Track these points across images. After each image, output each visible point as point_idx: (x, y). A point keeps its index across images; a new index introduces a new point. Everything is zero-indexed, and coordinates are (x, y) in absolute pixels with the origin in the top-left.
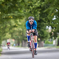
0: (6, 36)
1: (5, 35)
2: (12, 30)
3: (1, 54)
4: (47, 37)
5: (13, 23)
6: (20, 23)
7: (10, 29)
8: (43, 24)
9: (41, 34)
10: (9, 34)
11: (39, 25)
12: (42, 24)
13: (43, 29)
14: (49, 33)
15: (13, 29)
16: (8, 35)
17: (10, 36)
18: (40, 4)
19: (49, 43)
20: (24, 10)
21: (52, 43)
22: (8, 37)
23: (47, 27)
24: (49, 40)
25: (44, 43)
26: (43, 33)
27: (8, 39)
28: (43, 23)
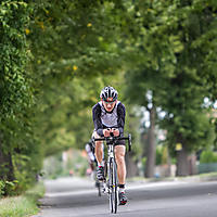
1: (55, 136)
2: (77, 116)
3: (39, 205)
4: (205, 137)
5: (80, 93)
7: (69, 115)
8: (193, 91)
9: (185, 127)
10: (68, 131)
12: (188, 90)
13: (193, 108)
14: (213, 121)
15: (81, 114)
16: (65, 137)
17: (71, 137)
18: (176, 19)
20: (120, 41)
22: (64, 143)
24: (215, 150)
25: (198, 159)
26: (191, 123)
27: (66, 148)
28: (192, 86)
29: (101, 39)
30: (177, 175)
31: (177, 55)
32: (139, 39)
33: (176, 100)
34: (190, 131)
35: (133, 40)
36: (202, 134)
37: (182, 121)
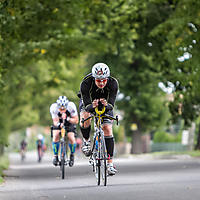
0: (24, 116)
1: (20, 113)
2: (41, 95)
3: (3, 176)
4: (159, 119)
5: (44, 75)
6: (68, 73)
7: (34, 94)
8: (147, 76)
9: (141, 109)
10: (33, 109)
11: (133, 79)
12: (142, 75)
13: (147, 91)
15: (45, 93)
16: (29, 114)
17: (36, 115)
18: (136, 8)
19: (167, 141)
21: (179, 140)
22: (29, 120)
23: (161, 85)
24: (168, 131)
25: (152, 138)
26: (146, 105)
27: (30, 125)
28: (147, 71)
29: (65, 25)
30: (132, 152)
31: (135, 41)
32: (101, 25)
33: (133, 83)
34: (145, 113)
35: (95, 26)
36: (156, 115)
37: (138, 103)
